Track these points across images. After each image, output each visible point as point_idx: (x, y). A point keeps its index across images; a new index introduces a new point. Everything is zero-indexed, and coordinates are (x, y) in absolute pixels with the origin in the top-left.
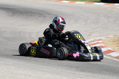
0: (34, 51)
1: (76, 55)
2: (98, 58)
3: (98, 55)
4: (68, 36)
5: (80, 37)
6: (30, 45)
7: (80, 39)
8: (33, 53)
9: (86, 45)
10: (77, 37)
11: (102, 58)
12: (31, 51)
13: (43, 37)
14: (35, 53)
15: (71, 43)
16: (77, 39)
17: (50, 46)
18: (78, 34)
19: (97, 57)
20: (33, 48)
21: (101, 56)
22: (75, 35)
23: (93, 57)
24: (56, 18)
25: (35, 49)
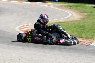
0: (29, 39)
1: (62, 41)
2: (76, 43)
8: (28, 40)
9: (67, 34)
14: (30, 40)
16: (61, 30)
19: (75, 42)
20: (28, 37)
21: (77, 41)
25: (30, 37)
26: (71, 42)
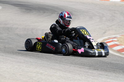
0: (39, 46)
2: (104, 54)
3: (103, 51)
4: (74, 32)
5: (85, 33)
6: (36, 41)
7: (85, 35)
8: (38, 48)
9: (91, 40)
10: (83, 32)
11: (107, 54)
12: (37, 46)
13: (50, 33)
14: (41, 48)
15: (77, 39)
16: (83, 35)
17: (56, 41)
18: (84, 30)
19: (102, 53)
20: (39, 43)
21: (106, 52)
22: (81, 30)
23: (98, 53)
24: (62, 13)
25: (41, 44)
26: (93, 53)
